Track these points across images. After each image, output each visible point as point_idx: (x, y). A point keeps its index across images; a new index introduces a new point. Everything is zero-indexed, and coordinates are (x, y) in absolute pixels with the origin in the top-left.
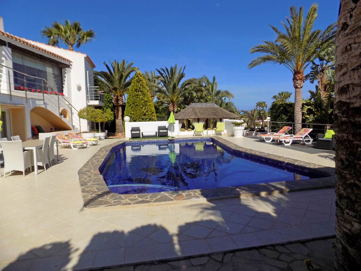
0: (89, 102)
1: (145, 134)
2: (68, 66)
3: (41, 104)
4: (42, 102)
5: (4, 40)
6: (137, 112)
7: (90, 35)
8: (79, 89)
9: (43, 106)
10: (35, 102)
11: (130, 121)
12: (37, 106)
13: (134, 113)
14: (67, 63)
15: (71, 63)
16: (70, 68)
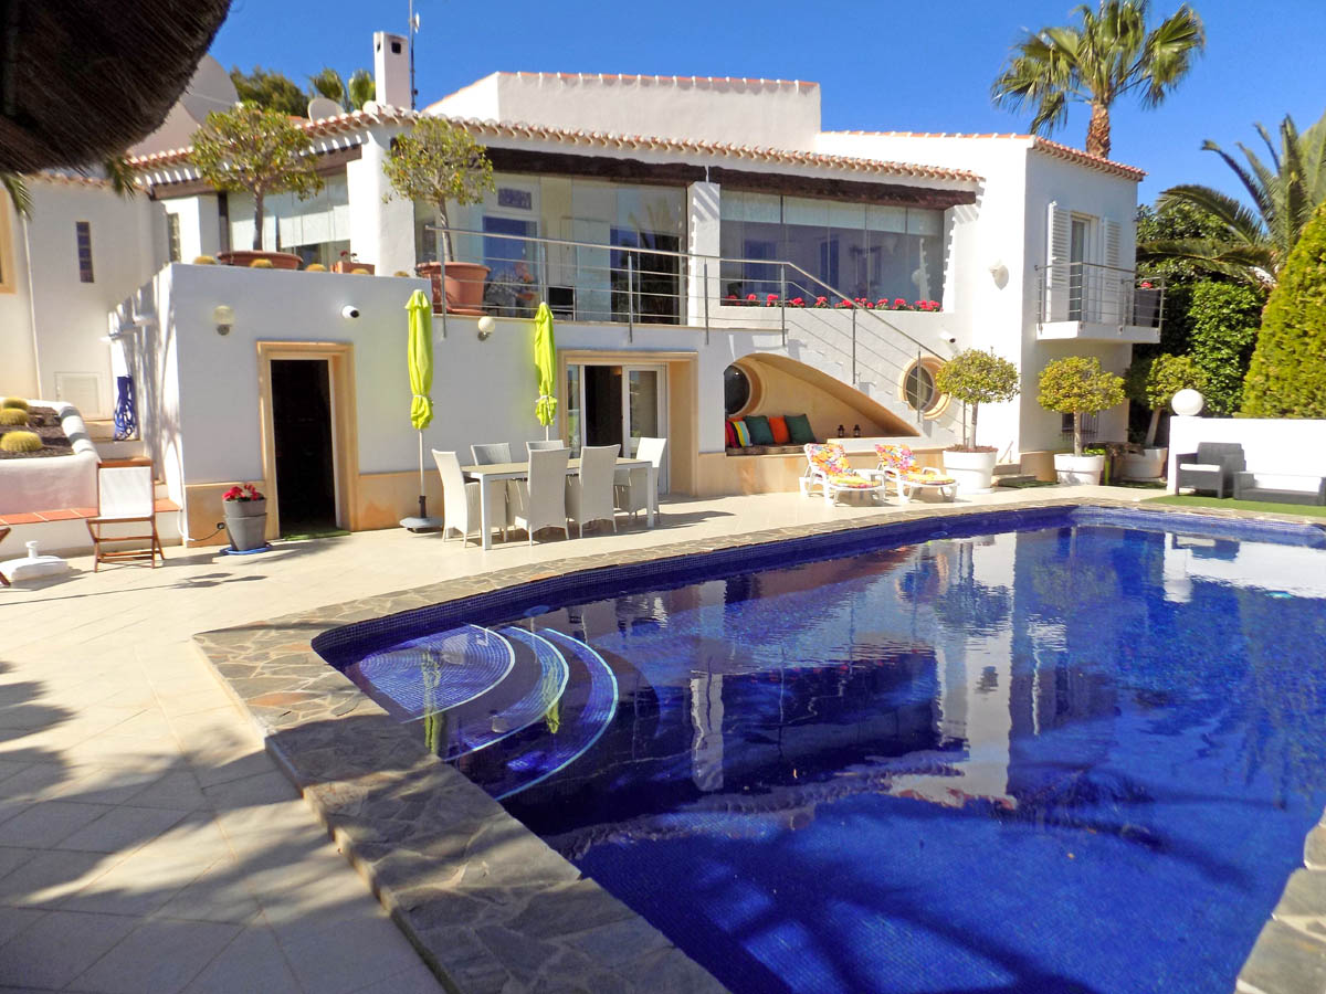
0: (1041, 329)
1: (1266, 482)
2: (969, 198)
3: (773, 345)
4: (777, 340)
5: (699, 164)
6: (1301, 368)
7: (1180, 30)
8: (1001, 278)
9: (783, 353)
10: (752, 342)
11: (1205, 413)
12: (757, 352)
13: (1287, 371)
14: (966, 187)
15: (981, 184)
16: (974, 205)
